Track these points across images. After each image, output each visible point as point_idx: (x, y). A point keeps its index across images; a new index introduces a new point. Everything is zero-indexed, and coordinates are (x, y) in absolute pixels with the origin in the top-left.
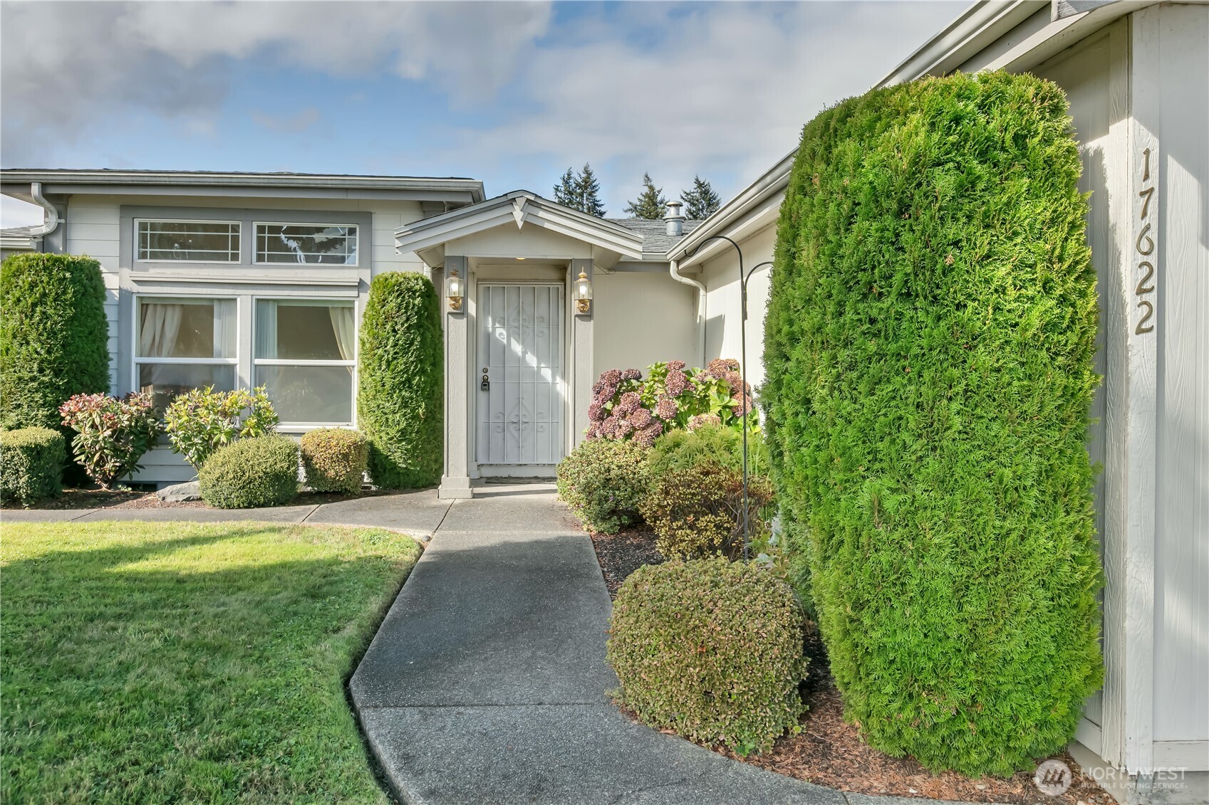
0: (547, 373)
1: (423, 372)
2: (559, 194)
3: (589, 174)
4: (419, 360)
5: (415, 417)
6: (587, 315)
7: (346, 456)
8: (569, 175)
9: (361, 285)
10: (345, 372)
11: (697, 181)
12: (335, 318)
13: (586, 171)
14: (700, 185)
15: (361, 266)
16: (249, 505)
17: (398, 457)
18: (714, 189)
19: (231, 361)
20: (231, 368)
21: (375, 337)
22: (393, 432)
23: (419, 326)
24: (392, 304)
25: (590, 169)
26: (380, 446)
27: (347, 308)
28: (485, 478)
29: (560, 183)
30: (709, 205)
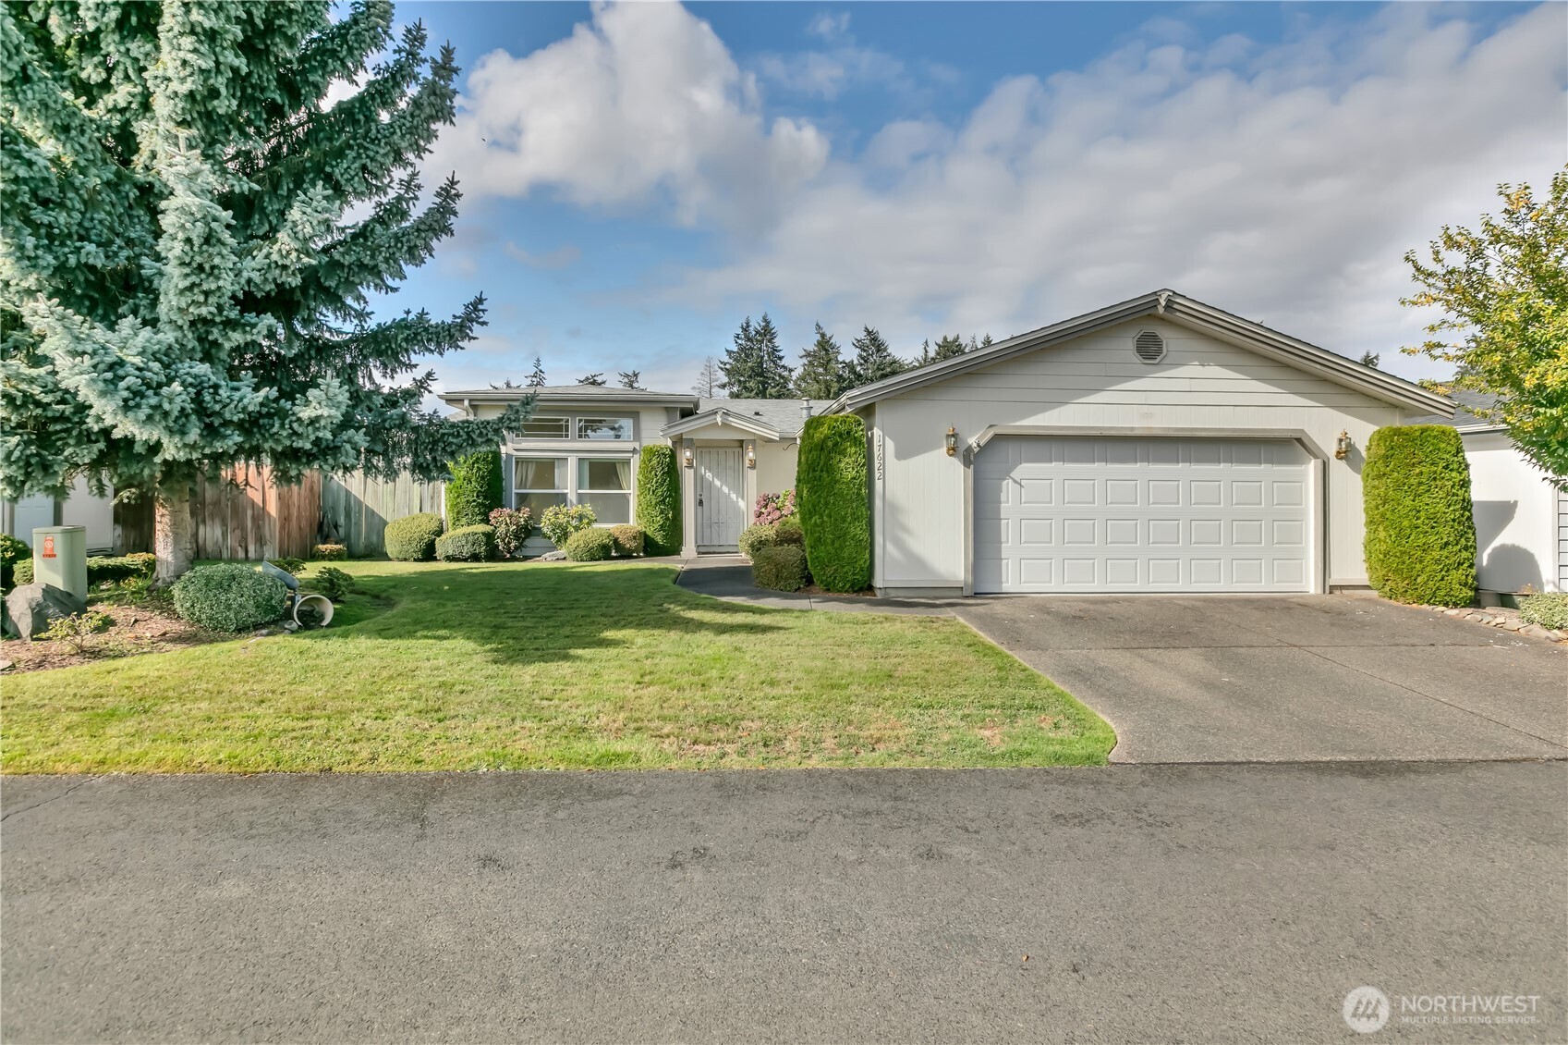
0: (734, 496)
1: (670, 496)
2: (739, 341)
3: (767, 322)
4: (668, 490)
5: (667, 519)
6: (753, 467)
7: (635, 538)
8: (747, 323)
9: (634, 451)
10: (625, 498)
11: (866, 329)
12: (619, 467)
13: (765, 320)
14: (869, 333)
15: (635, 440)
16: (592, 560)
17: (659, 539)
18: (882, 337)
19: (565, 491)
20: (565, 495)
21: (646, 478)
22: (656, 526)
23: (668, 473)
24: (655, 461)
25: (769, 318)
26: (649, 533)
27: (627, 462)
28: (703, 551)
29: (740, 331)
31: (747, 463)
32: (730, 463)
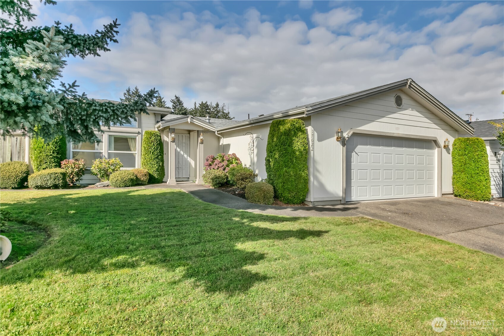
0: (185, 156)
1: (161, 155)
3: (137, 90)
4: (160, 152)
5: (160, 166)
6: (202, 143)
7: (146, 175)
8: (129, 89)
9: (139, 133)
10: (133, 155)
11: (176, 96)
12: (129, 140)
13: (136, 88)
14: (177, 98)
15: (138, 128)
16: (125, 186)
17: (156, 175)
18: (181, 99)
19: (101, 151)
20: (101, 153)
21: (149, 146)
22: (154, 169)
23: (159, 144)
24: (153, 138)
25: (138, 88)
26: (151, 173)
27: (134, 139)
30: (180, 104)
31: (199, 141)
32: (184, 141)
